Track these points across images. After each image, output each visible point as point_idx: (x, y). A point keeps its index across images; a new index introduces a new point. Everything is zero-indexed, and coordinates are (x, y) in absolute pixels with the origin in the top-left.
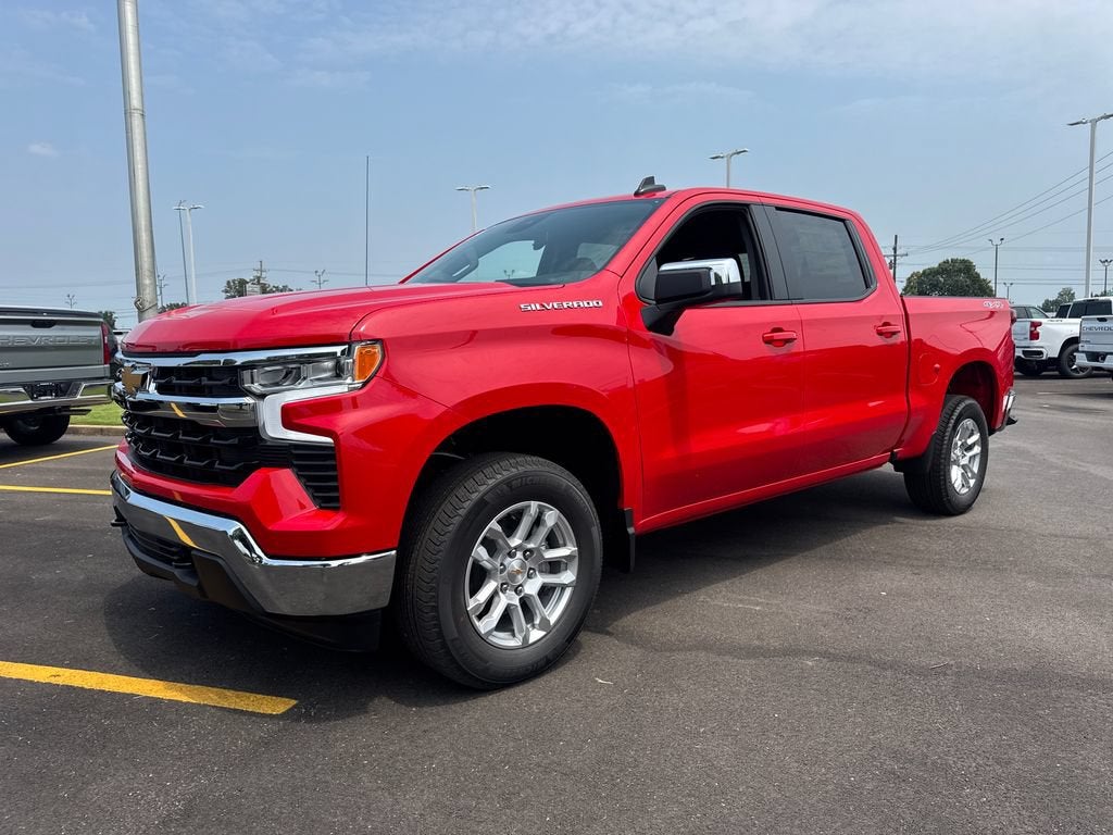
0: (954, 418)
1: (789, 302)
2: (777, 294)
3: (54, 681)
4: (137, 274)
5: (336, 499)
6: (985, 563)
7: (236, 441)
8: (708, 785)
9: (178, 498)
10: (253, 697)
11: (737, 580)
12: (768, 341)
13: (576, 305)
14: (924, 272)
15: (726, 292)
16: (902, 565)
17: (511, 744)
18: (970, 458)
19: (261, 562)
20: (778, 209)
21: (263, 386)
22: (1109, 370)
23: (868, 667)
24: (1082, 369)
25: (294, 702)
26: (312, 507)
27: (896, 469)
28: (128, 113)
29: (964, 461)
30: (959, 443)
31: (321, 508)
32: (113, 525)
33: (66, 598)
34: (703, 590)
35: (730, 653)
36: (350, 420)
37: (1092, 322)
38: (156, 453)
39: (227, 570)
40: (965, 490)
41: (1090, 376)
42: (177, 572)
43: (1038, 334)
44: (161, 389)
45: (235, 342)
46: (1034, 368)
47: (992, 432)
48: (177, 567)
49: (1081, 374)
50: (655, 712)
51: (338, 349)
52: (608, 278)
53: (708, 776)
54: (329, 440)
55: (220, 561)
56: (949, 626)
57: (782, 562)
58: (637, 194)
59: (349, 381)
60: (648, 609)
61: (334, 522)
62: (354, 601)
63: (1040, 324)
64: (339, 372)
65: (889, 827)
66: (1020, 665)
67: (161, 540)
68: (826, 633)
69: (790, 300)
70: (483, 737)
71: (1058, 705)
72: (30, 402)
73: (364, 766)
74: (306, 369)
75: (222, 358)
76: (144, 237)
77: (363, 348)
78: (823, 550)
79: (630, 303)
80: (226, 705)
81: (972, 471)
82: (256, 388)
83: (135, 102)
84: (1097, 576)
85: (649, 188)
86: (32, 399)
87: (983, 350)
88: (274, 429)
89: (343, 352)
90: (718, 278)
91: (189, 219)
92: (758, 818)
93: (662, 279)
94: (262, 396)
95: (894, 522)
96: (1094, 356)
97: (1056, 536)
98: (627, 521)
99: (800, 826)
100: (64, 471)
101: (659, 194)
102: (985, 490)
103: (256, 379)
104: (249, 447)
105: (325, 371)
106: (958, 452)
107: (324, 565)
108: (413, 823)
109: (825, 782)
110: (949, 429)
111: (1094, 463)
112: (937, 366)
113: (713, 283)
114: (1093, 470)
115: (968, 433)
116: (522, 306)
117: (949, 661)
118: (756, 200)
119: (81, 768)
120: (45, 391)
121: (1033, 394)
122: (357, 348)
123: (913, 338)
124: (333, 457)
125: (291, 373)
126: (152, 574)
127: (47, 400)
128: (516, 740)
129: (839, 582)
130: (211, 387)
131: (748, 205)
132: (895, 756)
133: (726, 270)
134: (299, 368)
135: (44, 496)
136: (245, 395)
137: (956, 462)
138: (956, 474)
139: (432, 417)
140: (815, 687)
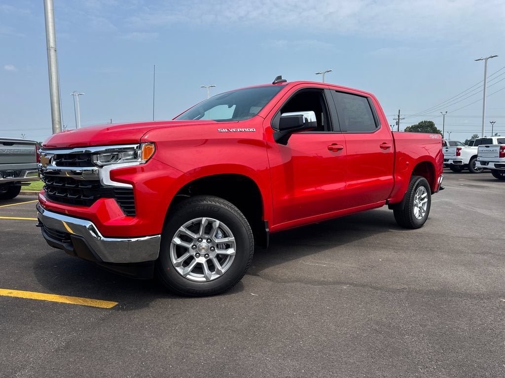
0: (415, 185)
1: (340, 132)
2: (335, 129)
3: (9, 295)
4: (53, 123)
5: (134, 212)
6: (427, 248)
7: (90, 186)
8: (296, 335)
9: (67, 212)
10: (98, 301)
11: (317, 255)
12: (330, 149)
13: (243, 130)
14: (412, 126)
15: (310, 126)
16: (390, 248)
17: (212, 319)
18: (423, 204)
19: (100, 239)
20: (337, 91)
21: (102, 162)
22: (490, 169)
23: (370, 289)
24: (479, 169)
25: (117, 303)
26: (124, 216)
27: (389, 208)
28: (48, 49)
29: (420, 205)
30: (418, 197)
31: (127, 216)
32: (37, 226)
33: (16, 262)
34: (302, 258)
35: (310, 283)
36: (141, 177)
37: (483, 148)
38: (55, 193)
39: (86, 242)
40: (420, 218)
41: (483, 172)
42: (64, 245)
43: (460, 153)
44: (58, 164)
45: (90, 142)
46: (457, 168)
47: (433, 193)
48: (64, 242)
49: (479, 171)
50: (275, 306)
51: (135, 146)
52: (259, 120)
53: (296, 331)
54: (130, 186)
55: (83, 239)
56: (408, 273)
57: (337, 247)
58: (274, 83)
59: (140, 160)
60: (277, 266)
61: (133, 222)
62: (142, 257)
63: (461, 149)
64: (135, 156)
65: (372, 350)
66: (436, 288)
67: (57, 231)
68: (354, 276)
69: (341, 131)
70: (199, 317)
71: (450, 304)
72: (2, 179)
73: (146, 328)
74: (121, 155)
75: (84, 150)
76: (56, 106)
77: (146, 146)
78: (356, 242)
79: (268, 131)
80: (86, 304)
81: (423, 210)
82: (99, 163)
83: (52, 44)
84: (475, 253)
85: (279, 81)
86: (3, 178)
87: (430, 157)
88: (107, 181)
89: (137, 147)
90: (306, 119)
91: (78, 100)
92: (315, 348)
93: (282, 119)
94: (102, 167)
95: (388, 231)
96: (484, 163)
97: (458, 237)
98: (266, 226)
99: (333, 351)
100: (18, 211)
101: (284, 83)
102: (430, 219)
103: (99, 159)
104: (96, 189)
105: (129, 155)
106: (417, 201)
107: (129, 241)
108: (166, 350)
109: (346, 334)
110: (413, 191)
111: (479, 208)
112: (407, 162)
113: (304, 122)
114: (479, 211)
115: (422, 193)
116: (219, 130)
117: (405, 286)
118: (327, 87)
119: (21, 329)
120: (9, 174)
121: (457, 179)
122: (143, 146)
123: (397, 151)
124: (132, 193)
125: (114, 156)
126: (54, 247)
127: (10, 178)
128: (213, 318)
129: (362, 255)
130: (79, 162)
131: (323, 89)
132: (377, 323)
133: (310, 116)
134: (118, 154)
135: (9, 221)
136: (94, 166)
137: (416, 205)
138: (416, 211)
139: (177, 177)
140: (346, 297)
